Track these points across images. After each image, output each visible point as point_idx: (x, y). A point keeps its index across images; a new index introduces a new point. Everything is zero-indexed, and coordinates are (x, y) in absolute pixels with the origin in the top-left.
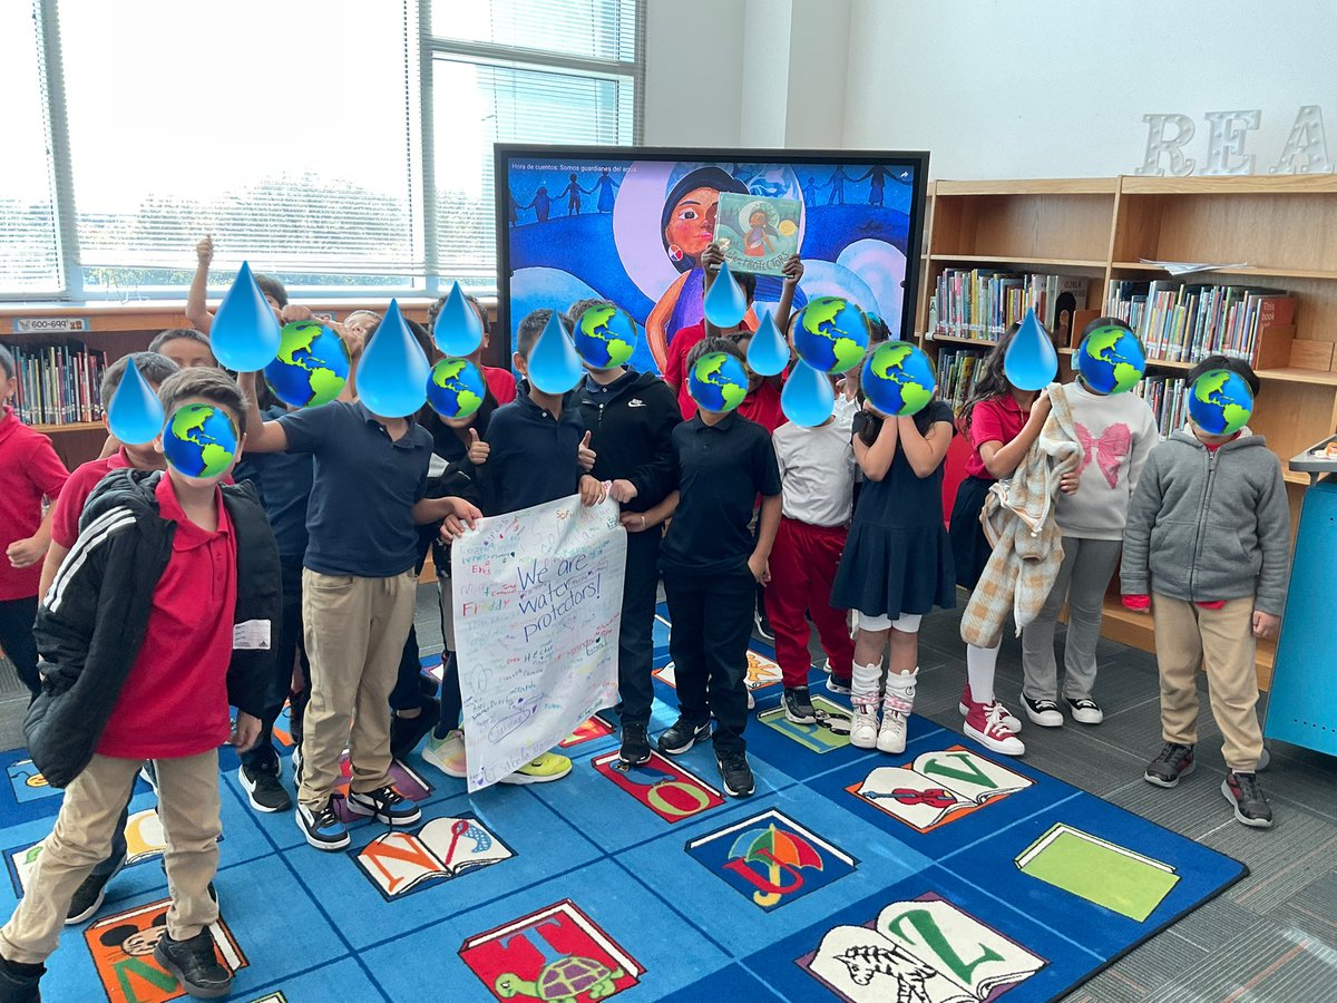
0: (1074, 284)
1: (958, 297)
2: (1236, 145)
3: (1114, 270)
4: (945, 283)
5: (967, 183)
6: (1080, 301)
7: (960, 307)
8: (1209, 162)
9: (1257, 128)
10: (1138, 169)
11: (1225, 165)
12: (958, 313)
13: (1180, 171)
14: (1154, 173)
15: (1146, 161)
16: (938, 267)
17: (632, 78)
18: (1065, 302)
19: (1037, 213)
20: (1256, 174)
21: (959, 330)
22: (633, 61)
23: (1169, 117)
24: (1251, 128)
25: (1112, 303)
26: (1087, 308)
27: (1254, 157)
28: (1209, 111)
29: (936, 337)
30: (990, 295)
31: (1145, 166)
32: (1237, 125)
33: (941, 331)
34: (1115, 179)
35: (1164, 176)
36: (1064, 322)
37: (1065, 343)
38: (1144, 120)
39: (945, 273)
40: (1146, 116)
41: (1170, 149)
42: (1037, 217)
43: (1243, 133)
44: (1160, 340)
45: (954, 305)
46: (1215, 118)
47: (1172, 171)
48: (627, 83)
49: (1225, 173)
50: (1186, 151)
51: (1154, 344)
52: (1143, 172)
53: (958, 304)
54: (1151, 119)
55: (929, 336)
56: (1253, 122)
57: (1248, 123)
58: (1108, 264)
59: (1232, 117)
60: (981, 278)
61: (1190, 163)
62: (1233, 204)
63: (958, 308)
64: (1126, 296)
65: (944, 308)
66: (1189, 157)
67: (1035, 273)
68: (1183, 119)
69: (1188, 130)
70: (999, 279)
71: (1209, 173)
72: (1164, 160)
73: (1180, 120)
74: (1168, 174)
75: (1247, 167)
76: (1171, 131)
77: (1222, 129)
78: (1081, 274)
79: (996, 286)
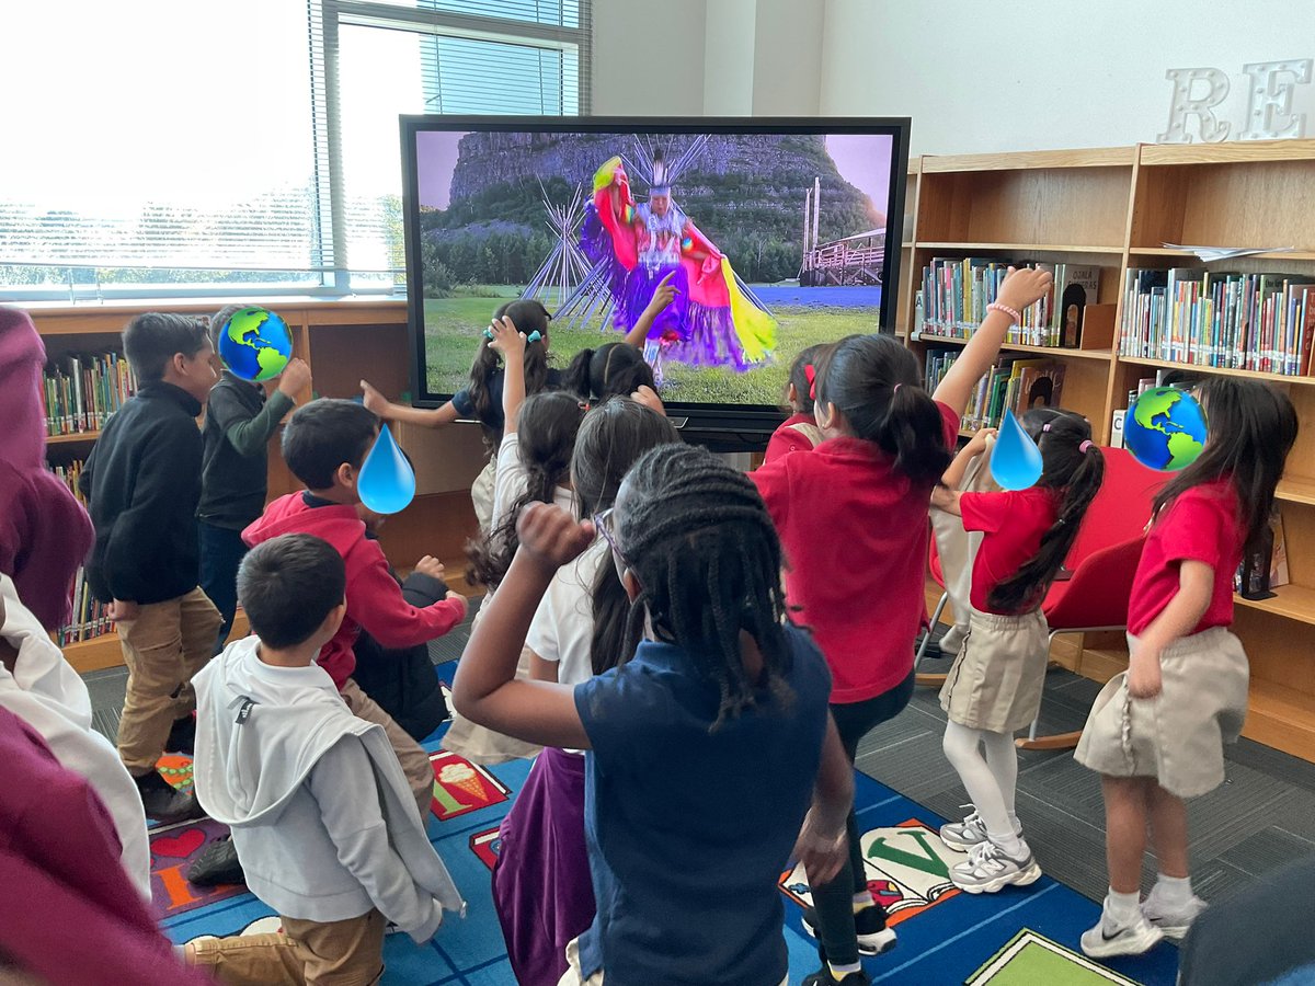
0: (1084, 275)
1: (948, 291)
2: (1281, 101)
3: (1131, 256)
4: (932, 275)
5: (958, 158)
6: (1091, 295)
7: (950, 302)
8: (1249, 122)
9: (1309, 82)
10: (1160, 135)
11: (1268, 127)
12: (948, 310)
13: (1211, 137)
14: (1179, 140)
15: (1170, 125)
16: (925, 256)
17: (577, 47)
18: (1074, 295)
19: (1039, 192)
20: (1306, 137)
21: (949, 329)
22: (576, 26)
23: (1196, 73)
24: (1301, 82)
25: (1129, 298)
26: (1098, 302)
27: (1304, 118)
28: (1248, 63)
29: (924, 337)
30: (985, 289)
31: (1169, 132)
32: (1282, 78)
33: (928, 330)
34: (1133, 149)
35: (1190, 144)
36: (1072, 319)
37: (1074, 343)
38: (1168, 77)
39: (933, 263)
40: (1170, 71)
41: (1199, 111)
42: (1040, 196)
43: (1290, 89)
44: (1187, 340)
45: (944, 300)
46: (1255, 71)
47: (1202, 138)
48: (572, 52)
49: (1268, 137)
50: (1220, 112)
51: (1181, 345)
52: (1167, 139)
53: (948, 298)
54: (1174, 74)
55: (915, 336)
56: (1302, 72)
57: (1296, 75)
58: (1125, 250)
59: (1276, 68)
60: (974, 269)
61: (1224, 126)
62: (1275, 175)
63: (948, 303)
64: (1145, 289)
65: (933, 303)
66: (1223, 120)
67: (1040, 262)
68: (1214, 73)
69: (1222, 86)
70: (995, 269)
71: (1249, 138)
72: (1193, 124)
73: (1212, 75)
74: (1197, 140)
75: (1297, 129)
76: (1200, 89)
77: (1264, 81)
78: (1092, 262)
79: (992, 277)
